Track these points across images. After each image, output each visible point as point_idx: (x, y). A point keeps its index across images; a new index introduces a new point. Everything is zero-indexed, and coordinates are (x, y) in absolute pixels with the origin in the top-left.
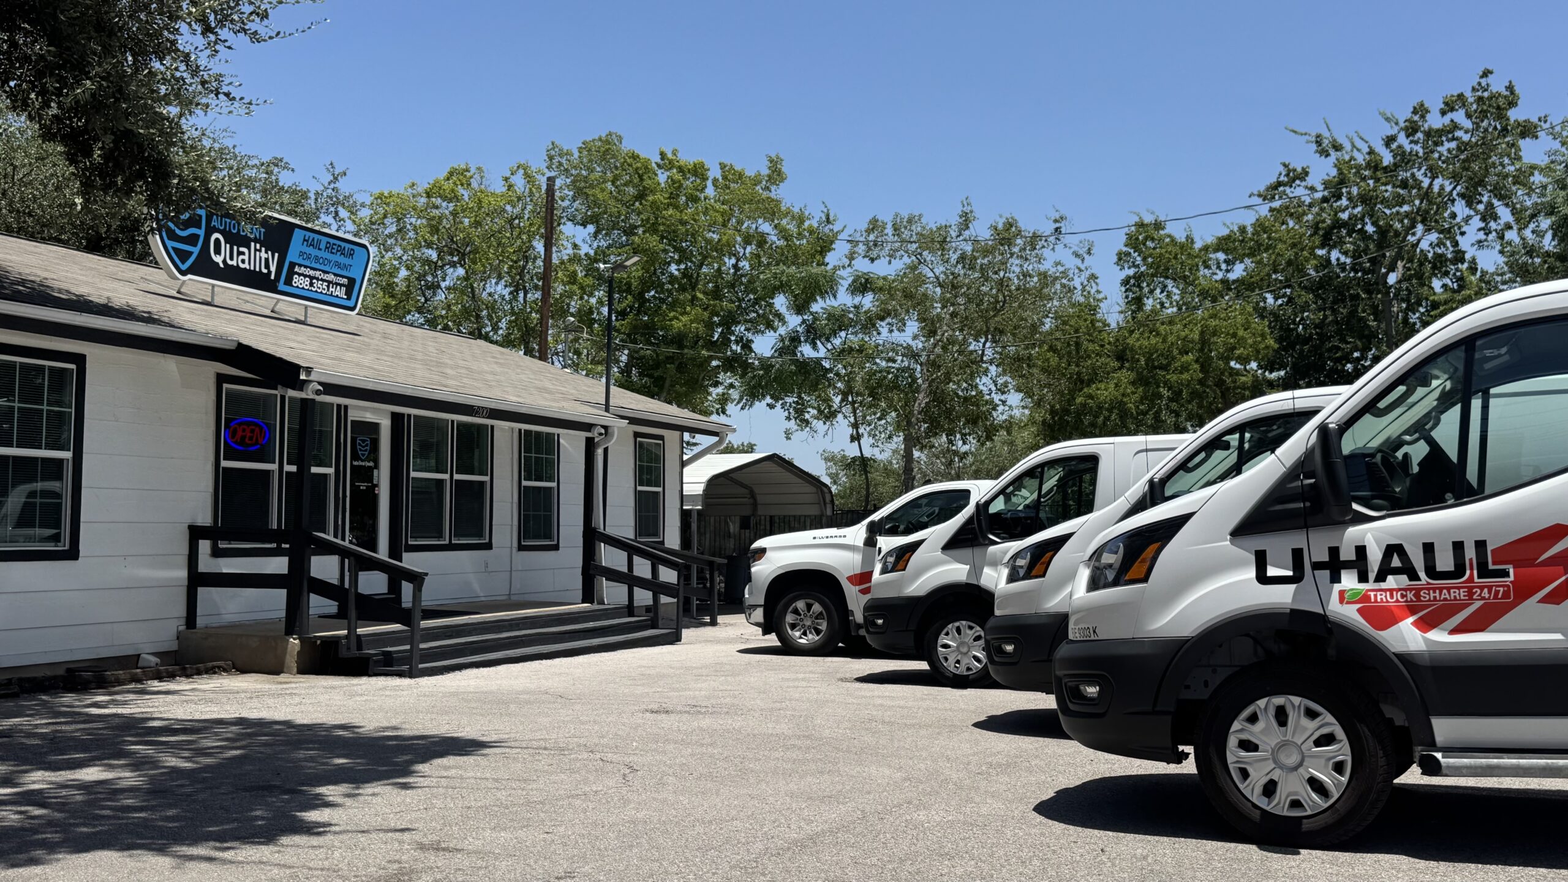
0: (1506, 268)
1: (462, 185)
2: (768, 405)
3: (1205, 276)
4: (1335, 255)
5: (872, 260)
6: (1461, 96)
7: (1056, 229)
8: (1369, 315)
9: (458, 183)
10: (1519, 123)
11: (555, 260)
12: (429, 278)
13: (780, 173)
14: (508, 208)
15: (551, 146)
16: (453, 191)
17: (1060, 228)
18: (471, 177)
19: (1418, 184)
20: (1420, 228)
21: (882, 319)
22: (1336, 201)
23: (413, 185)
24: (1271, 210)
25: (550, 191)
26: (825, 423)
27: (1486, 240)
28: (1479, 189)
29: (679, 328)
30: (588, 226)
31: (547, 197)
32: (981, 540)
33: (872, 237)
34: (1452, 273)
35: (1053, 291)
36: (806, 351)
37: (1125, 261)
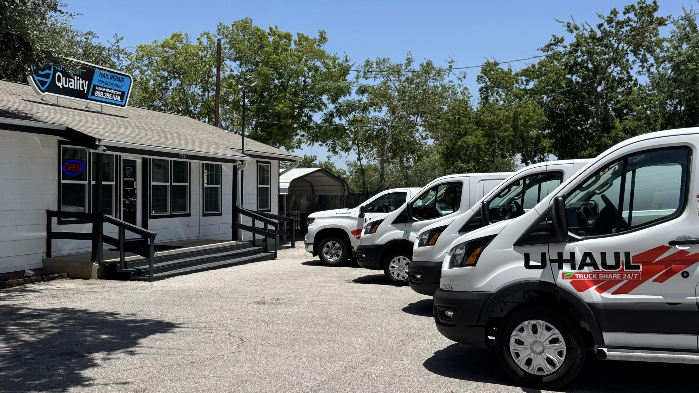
0: (650, 84)
1: (178, 42)
2: (319, 145)
3: (516, 87)
4: (574, 78)
5: (367, 79)
6: (632, 6)
7: (450, 66)
8: (589, 105)
9: (176, 41)
10: (658, 19)
11: (222, 76)
12: (164, 85)
13: (324, 38)
14: (200, 52)
15: (219, 24)
16: (174, 45)
17: (451, 66)
18: (182, 38)
19: (612, 45)
20: (612, 65)
21: (371, 106)
22: (575, 53)
23: (156, 41)
24: (547, 56)
25: (219, 45)
26: (345, 153)
27: (642, 71)
28: (640, 48)
29: (278, 110)
30: (237, 61)
31: (218, 49)
32: (409, 220)
33: (367, 68)
34: (626, 85)
35: (448, 94)
36: (336, 120)
37: (481, 80)
